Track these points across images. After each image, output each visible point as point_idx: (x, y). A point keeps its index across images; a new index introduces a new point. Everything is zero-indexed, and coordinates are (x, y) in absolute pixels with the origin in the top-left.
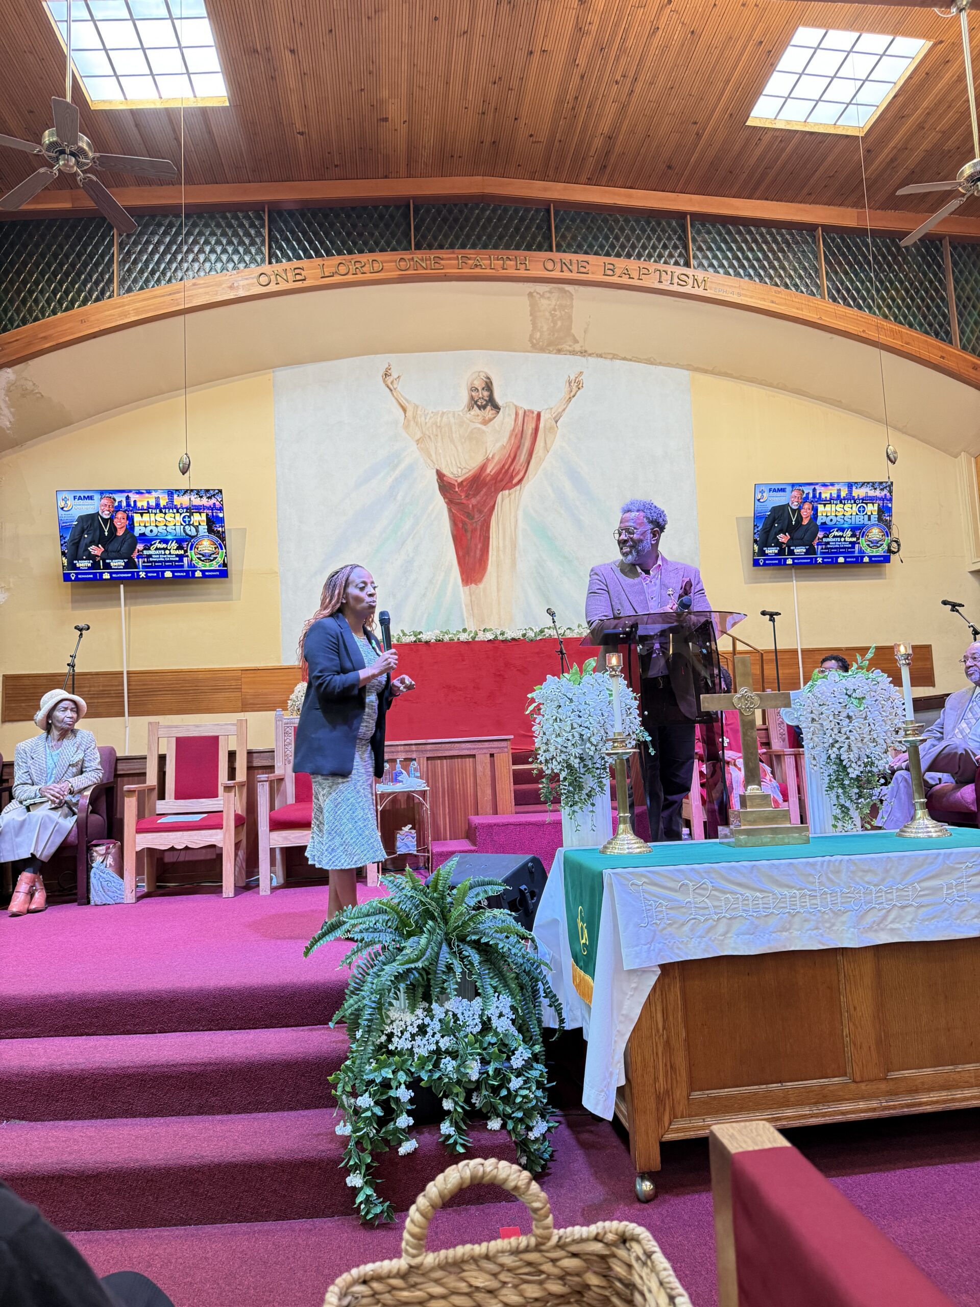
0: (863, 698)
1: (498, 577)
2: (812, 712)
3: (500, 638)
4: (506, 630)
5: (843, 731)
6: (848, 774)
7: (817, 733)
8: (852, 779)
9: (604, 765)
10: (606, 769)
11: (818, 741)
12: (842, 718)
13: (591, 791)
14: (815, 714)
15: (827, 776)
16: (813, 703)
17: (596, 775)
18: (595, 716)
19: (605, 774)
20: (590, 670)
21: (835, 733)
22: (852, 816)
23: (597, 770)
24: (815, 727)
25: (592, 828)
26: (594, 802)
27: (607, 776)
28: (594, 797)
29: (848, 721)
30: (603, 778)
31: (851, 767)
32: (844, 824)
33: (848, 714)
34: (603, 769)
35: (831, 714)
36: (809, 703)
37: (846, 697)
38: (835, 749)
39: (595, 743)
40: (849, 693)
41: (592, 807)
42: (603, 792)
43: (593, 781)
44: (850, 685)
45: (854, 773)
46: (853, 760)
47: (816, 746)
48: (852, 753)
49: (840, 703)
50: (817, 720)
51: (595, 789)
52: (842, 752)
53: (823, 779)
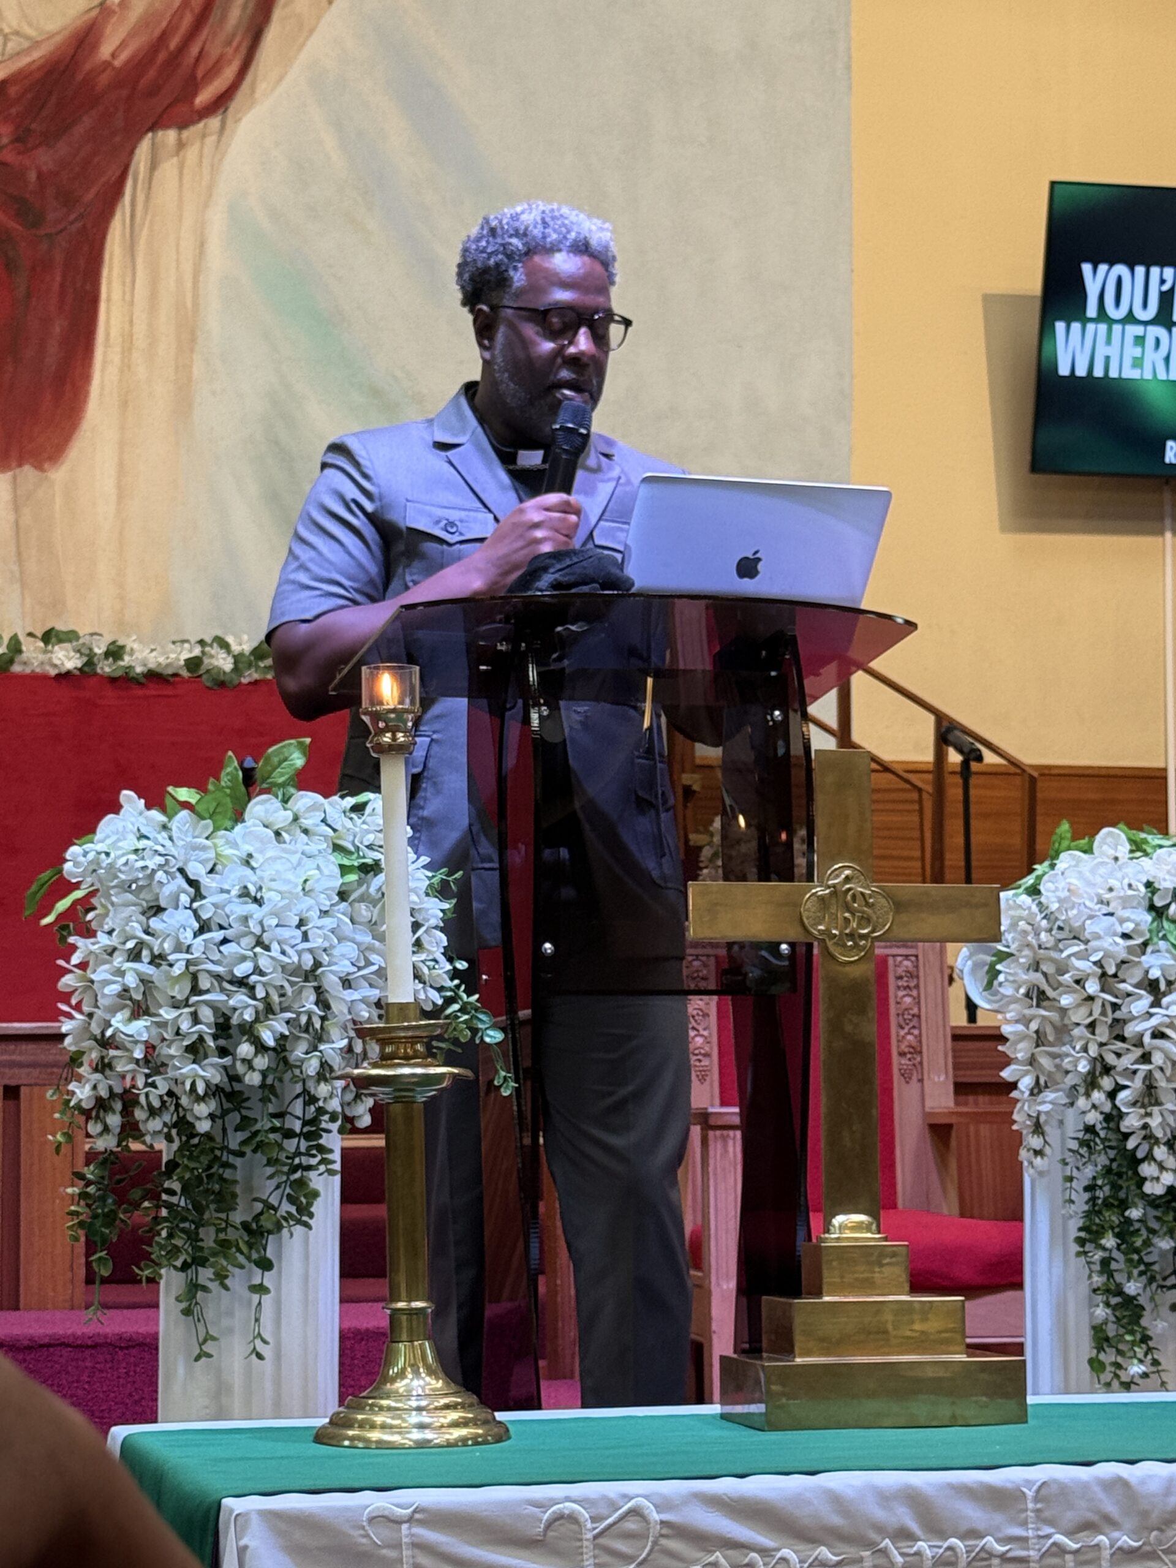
1: (122, 445)
2: (1036, 966)
3: (106, 668)
4: (130, 642)
5: (1130, 1030)
6: (1141, 1182)
7: (1051, 1038)
8: (1153, 1202)
9: (314, 1121)
10: (321, 1137)
11: (1053, 1070)
12: (1130, 989)
13: (261, 1213)
14: (1045, 974)
15: (1081, 1190)
16: (1037, 934)
17: (282, 1156)
18: (275, 947)
19: (314, 1156)
20: (281, 780)
21: (1099, 1039)
22: (1149, 1333)
23: (285, 1141)
24: (1043, 1017)
25: (255, 1348)
26: (270, 1254)
27: (323, 1161)
28: (271, 1237)
29: (1147, 999)
30: (309, 1168)
31: (1155, 1160)
32: (1119, 1359)
33: (1147, 972)
34: (308, 1136)
35: (1094, 974)
36: (1025, 933)
37: (1148, 918)
38: (1098, 1096)
39: (271, 1043)
40: (1159, 903)
41: (260, 1271)
42: (305, 1218)
43: (271, 1177)
44: (1161, 875)
45: (1162, 1180)
46: (1159, 1134)
47: (1046, 1087)
48: (1156, 1110)
49: (1126, 936)
50: (1050, 993)
51: (276, 1209)
52: (1125, 1104)
53: (1072, 1202)
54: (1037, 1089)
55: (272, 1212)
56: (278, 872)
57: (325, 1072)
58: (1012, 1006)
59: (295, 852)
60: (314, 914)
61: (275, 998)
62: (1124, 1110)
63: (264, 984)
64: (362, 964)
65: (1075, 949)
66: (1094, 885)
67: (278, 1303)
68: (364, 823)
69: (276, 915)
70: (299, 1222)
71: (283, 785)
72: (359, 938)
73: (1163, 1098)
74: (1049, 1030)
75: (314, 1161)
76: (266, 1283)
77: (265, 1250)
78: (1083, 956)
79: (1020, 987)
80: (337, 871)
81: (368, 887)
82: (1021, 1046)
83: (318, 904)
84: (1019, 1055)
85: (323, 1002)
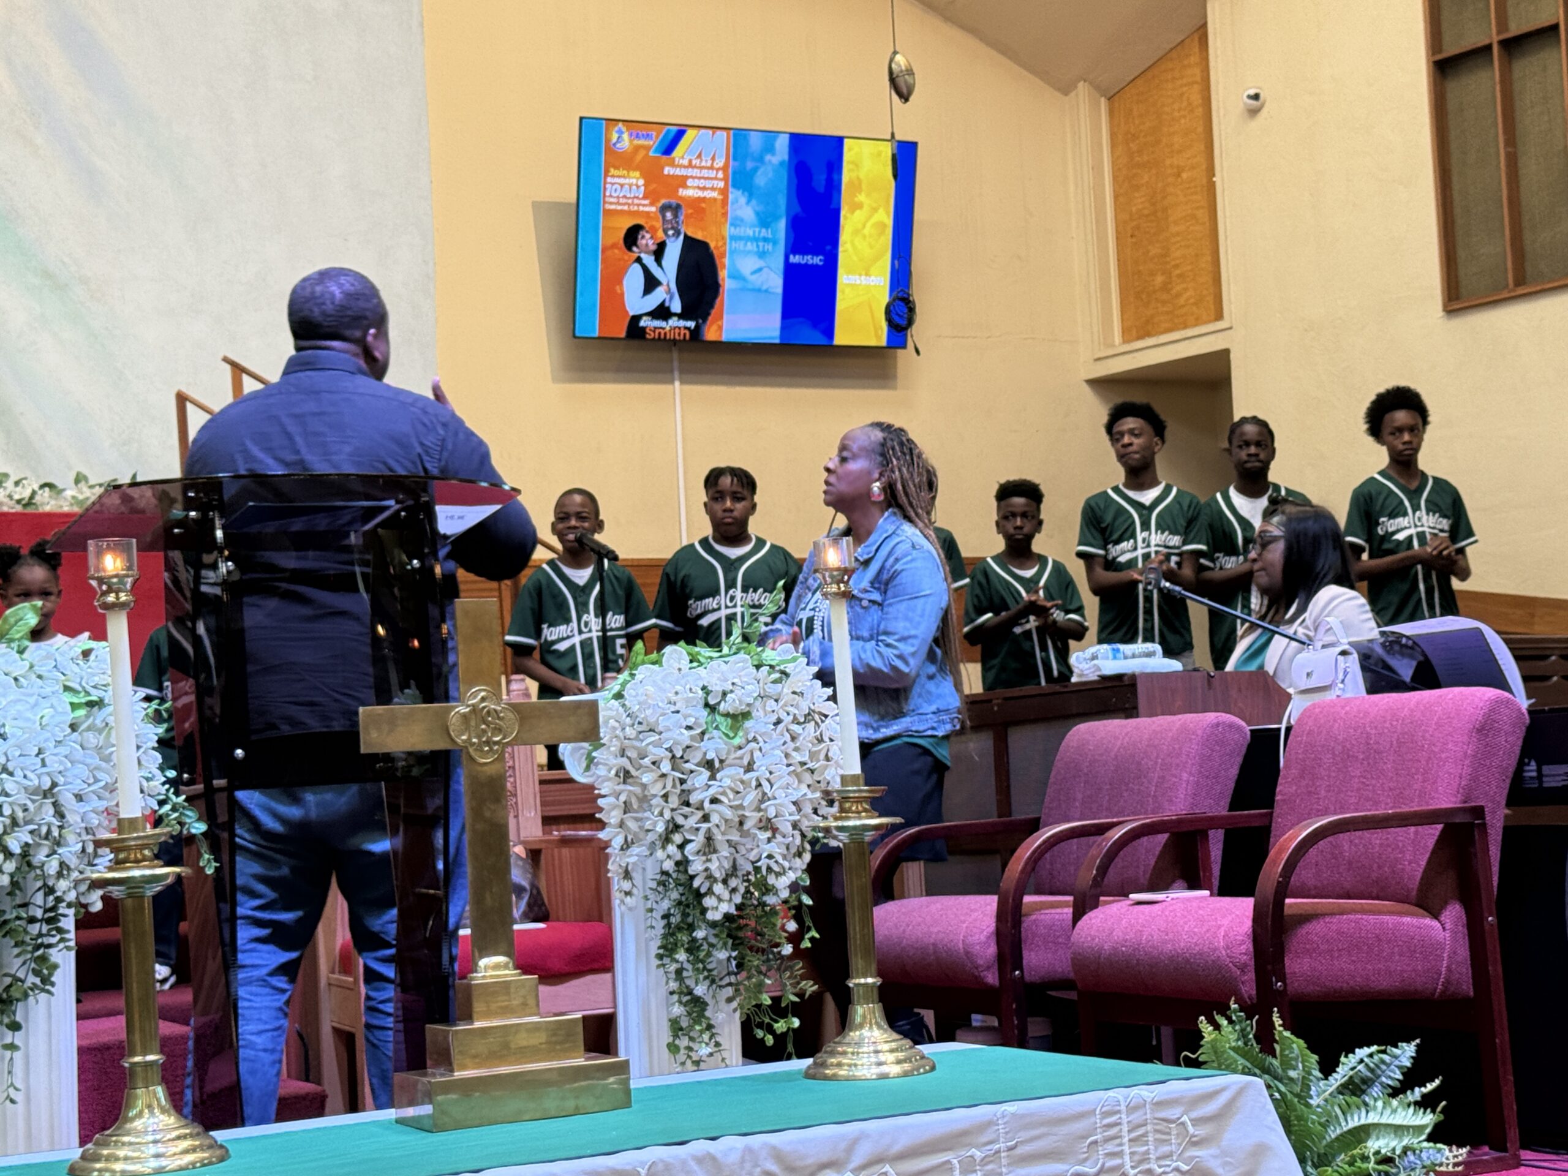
0: (746, 715)
2: (622, 753)
5: (694, 799)
6: (704, 911)
7: (635, 807)
8: (713, 925)
9: (54, 909)
10: (59, 921)
11: (637, 830)
12: (693, 767)
13: (10, 986)
14: (628, 758)
15: (659, 918)
16: (623, 729)
17: (27, 939)
18: (19, 773)
19: (53, 936)
20: (18, 636)
21: (671, 806)
22: (712, 1022)
23: (30, 926)
24: (630, 791)
25: (8, 1096)
26: (19, 1018)
27: (62, 940)
28: (19, 1004)
29: (706, 774)
30: (50, 946)
31: (713, 893)
32: (691, 1044)
33: (705, 754)
34: (49, 921)
35: (666, 757)
36: (614, 728)
37: (705, 712)
38: (672, 849)
39: (17, 850)
40: (712, 702)
41: (10, 1033)
42: (47, 987)
43: (18, 956)
44: (714, 680)
45: (720, 909)
46: (717, 875)
47: (633, 843)
48: (714, 857)
49: (689, 728)
50: (633, 772)
51: (23, 981)
52: (691, 854)
53: (652, 927)
54: (626, 846)
55: (20, 983)
56: (19, 711)
57: (64, 868)
58: (606, 784)
59: (32, 695)
60: (52, 744)
61: (20, 814)
62: (691, 858)
63: (11, 804)
64: (91, 781)
65: (652, 739)
66: (665, 691)
67: (27, 1057)
68: (89, 667)
69: (19, 747)
70: (43, 990)
71: (19, 640)
72: (89, 761)
73: (718, 847)
74: (634, 801)
75: (54, 940)
76: (17, 1042)
77: (14, 1014)
78: (657, 744)
79: (611, 769)
80: (69, 708)
81: (94, 719)
82: (613, 813)
83: (54, 735)
84: (612, 821)
85: (60, 815)
